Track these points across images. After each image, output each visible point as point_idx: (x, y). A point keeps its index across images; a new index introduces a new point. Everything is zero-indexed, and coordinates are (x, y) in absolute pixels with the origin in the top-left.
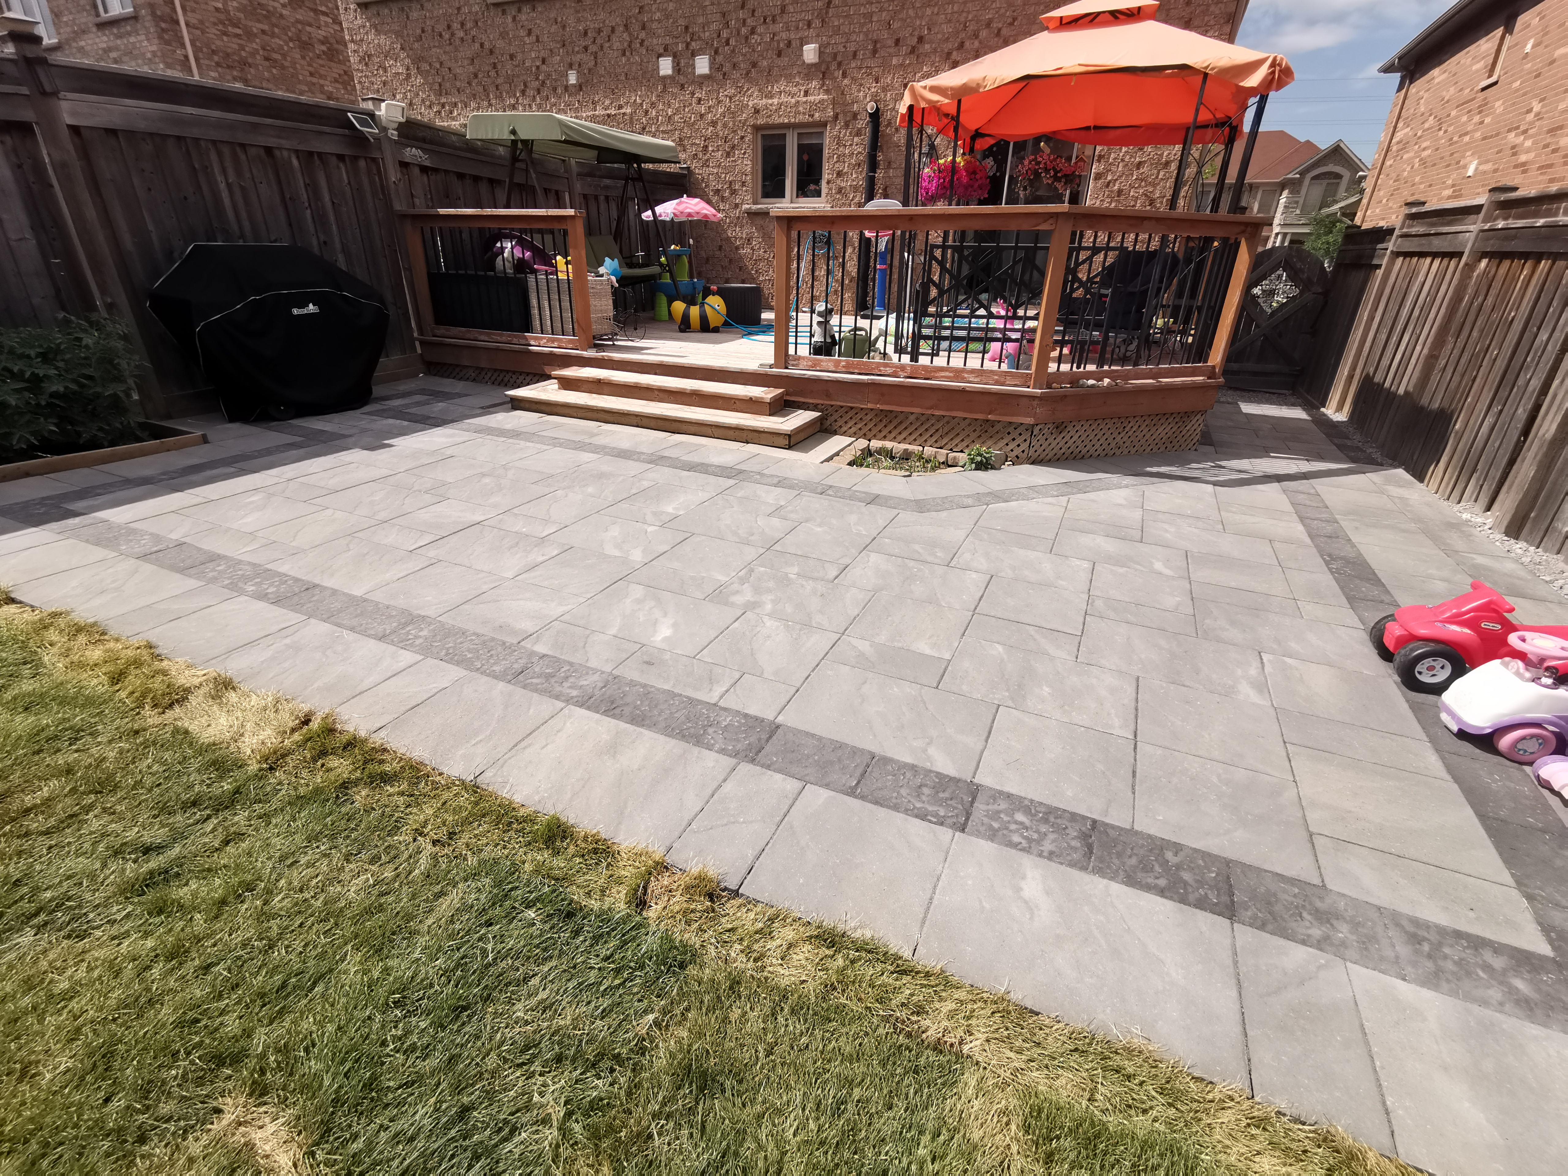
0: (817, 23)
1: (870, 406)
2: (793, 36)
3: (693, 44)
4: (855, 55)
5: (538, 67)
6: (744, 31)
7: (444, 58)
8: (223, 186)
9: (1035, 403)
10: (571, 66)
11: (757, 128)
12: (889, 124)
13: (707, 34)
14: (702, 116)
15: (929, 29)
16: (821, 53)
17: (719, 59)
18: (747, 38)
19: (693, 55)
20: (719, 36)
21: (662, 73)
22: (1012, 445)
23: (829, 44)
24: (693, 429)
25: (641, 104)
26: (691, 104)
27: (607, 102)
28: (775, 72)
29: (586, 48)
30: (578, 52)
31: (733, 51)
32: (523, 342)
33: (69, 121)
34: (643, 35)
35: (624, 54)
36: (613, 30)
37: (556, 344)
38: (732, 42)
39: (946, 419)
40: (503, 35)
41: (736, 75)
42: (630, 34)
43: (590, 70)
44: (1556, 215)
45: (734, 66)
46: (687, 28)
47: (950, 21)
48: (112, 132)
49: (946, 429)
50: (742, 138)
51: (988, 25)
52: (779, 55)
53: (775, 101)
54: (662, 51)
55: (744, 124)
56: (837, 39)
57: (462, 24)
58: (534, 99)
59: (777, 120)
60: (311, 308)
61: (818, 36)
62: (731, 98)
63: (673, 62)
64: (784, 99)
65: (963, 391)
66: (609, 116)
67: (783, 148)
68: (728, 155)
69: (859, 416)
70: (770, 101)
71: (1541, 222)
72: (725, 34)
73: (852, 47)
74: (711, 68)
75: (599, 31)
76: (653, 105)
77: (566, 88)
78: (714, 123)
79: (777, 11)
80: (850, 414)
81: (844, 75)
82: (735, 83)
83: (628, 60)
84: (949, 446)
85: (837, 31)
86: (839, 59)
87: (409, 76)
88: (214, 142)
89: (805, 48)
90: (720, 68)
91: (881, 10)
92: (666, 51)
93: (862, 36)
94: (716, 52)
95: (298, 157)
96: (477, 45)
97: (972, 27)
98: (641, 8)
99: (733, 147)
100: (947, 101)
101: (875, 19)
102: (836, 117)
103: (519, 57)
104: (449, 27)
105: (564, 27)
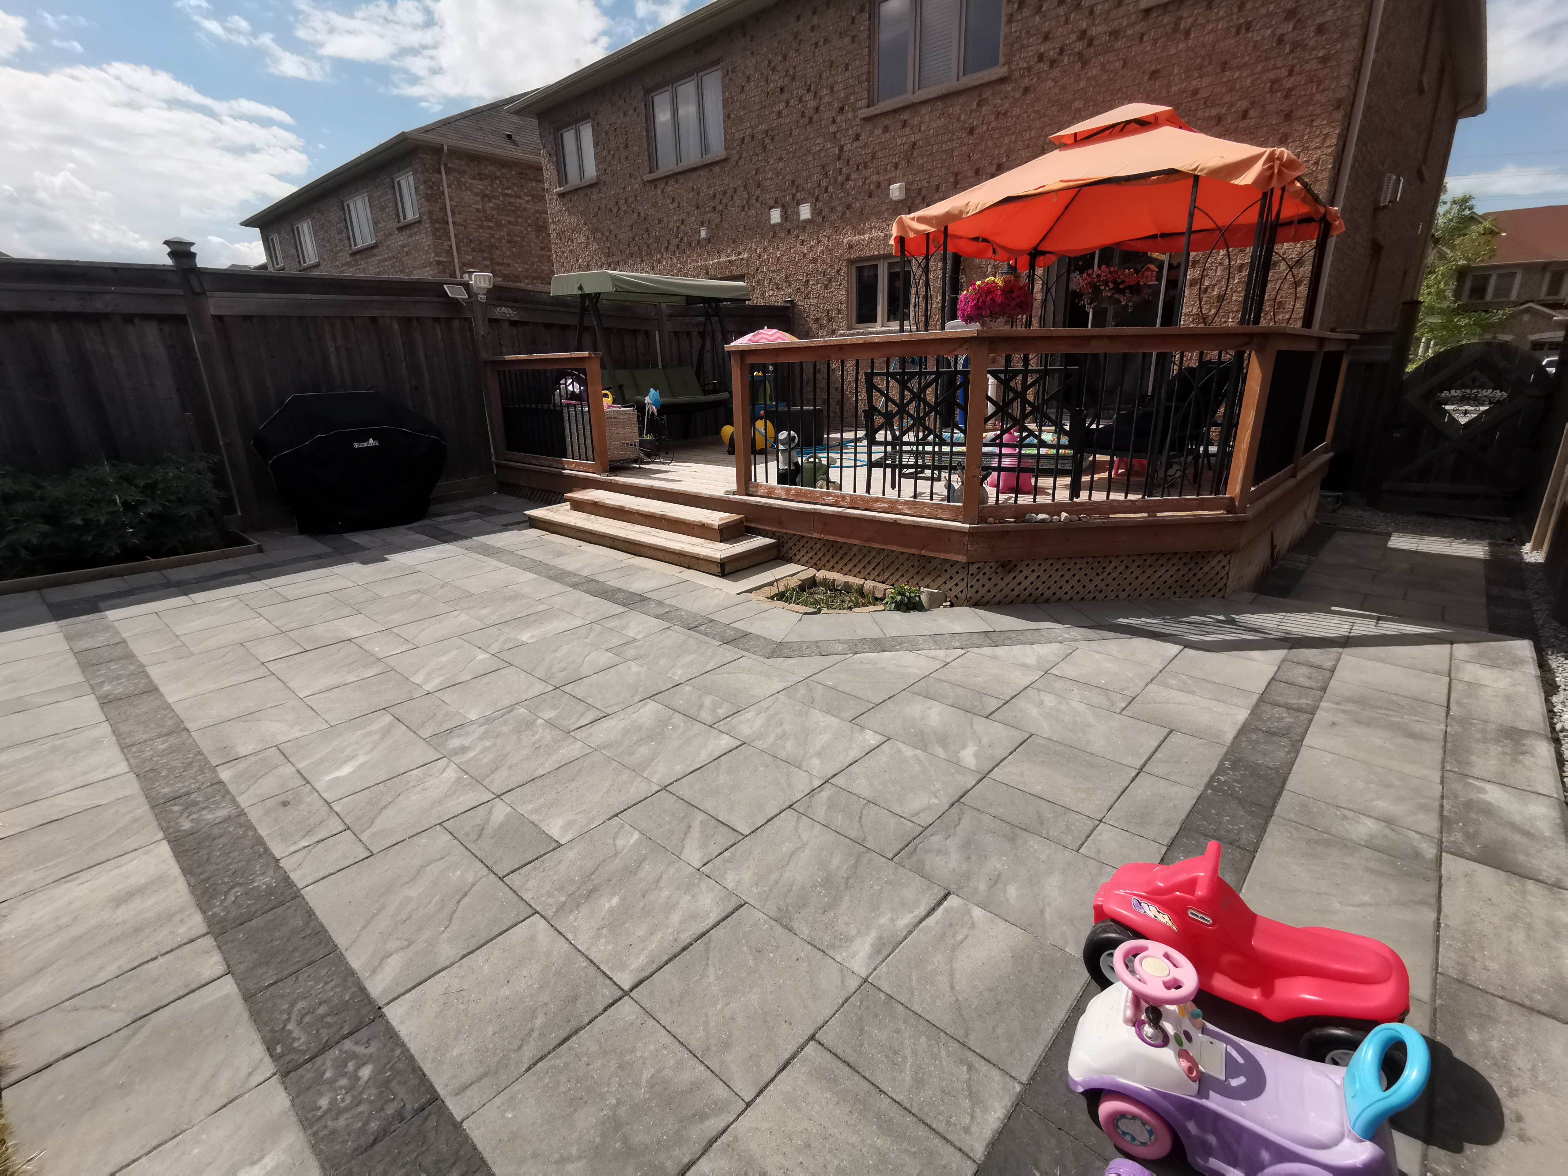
0: (903, 164)
1: (815, 535)
2: (882, 178)
3: (798, 194)
5: (678, 228)
6: (840, 178)
7: (612, 227)
8: (332, 350)
9: (966, 539)
10: (702, 224)
11: (851, 262)
13: (810, 185)
14: (804, 255)
15: (1007, 156)
16: (907, 190)
17: (819, 205)
18: (842, 184)
19: (798, 204)
20: (819, 185)
21: (772, 222)
22: (951, 584)
23: (914, 181)
25: (756, 250)
26: (795, 246)
27: (729, 251)
28: (867, 210)
29: (714, 208)
30: (708, 212)
31: (831, 197)
32: (560, 466)
33: (213, 312)
34: (758, 192)
35: (743, 210)
36: (735, 191)
37: (581, 468)
38: (831, 189)
39: (885, 553)
40: (654, 205)
41: (834, 217)
42: (748, 193)
43: (717, 225)
45: (832, 210)
46: (793, 182)
47: (1028, 146)
49: (886, 563)
50: (838, 271)
52: (870, 196)
53: (867, 236)
54: (773, 203)
55: (840, 259)
56: (922, 176)
57: (626, 200)
58: (674, 254)
59: (867, 253)
60: (371, 442)
61: (904, 175)
62: (829, 238)
63: (782, 212)
64: (875, 234)
65: (895, 523)
66: (730, 262)
67: (875, 277)
68: (826, 287)
69: (809, 545)
70: (862, 237)
72: (824, 184)
73: (935, 182)
74: (812, 214)
75: (725, 193)
76: (765, 249)
77: (699, 242)
78: (814, 261)
79: (869, 158)
80: (802, 542)
82: (832, 223)
83: (746, 214)
84: (890, 581)
85: (921, 168)
86: (923, 193)
87: (588, 243)
89: (891, 187)
90: (820, 213)
91: (961, 145)
92: (776, 203)
93: (944, 171)
94: (817, 199)
95: (399, 323)
96: (636, 215)
98: (757, 170)
99: (830, 280)
100: (933, 230)
101: (956, 153)
103: (665, 220)
104: (617, 203)
105: (698, 193)
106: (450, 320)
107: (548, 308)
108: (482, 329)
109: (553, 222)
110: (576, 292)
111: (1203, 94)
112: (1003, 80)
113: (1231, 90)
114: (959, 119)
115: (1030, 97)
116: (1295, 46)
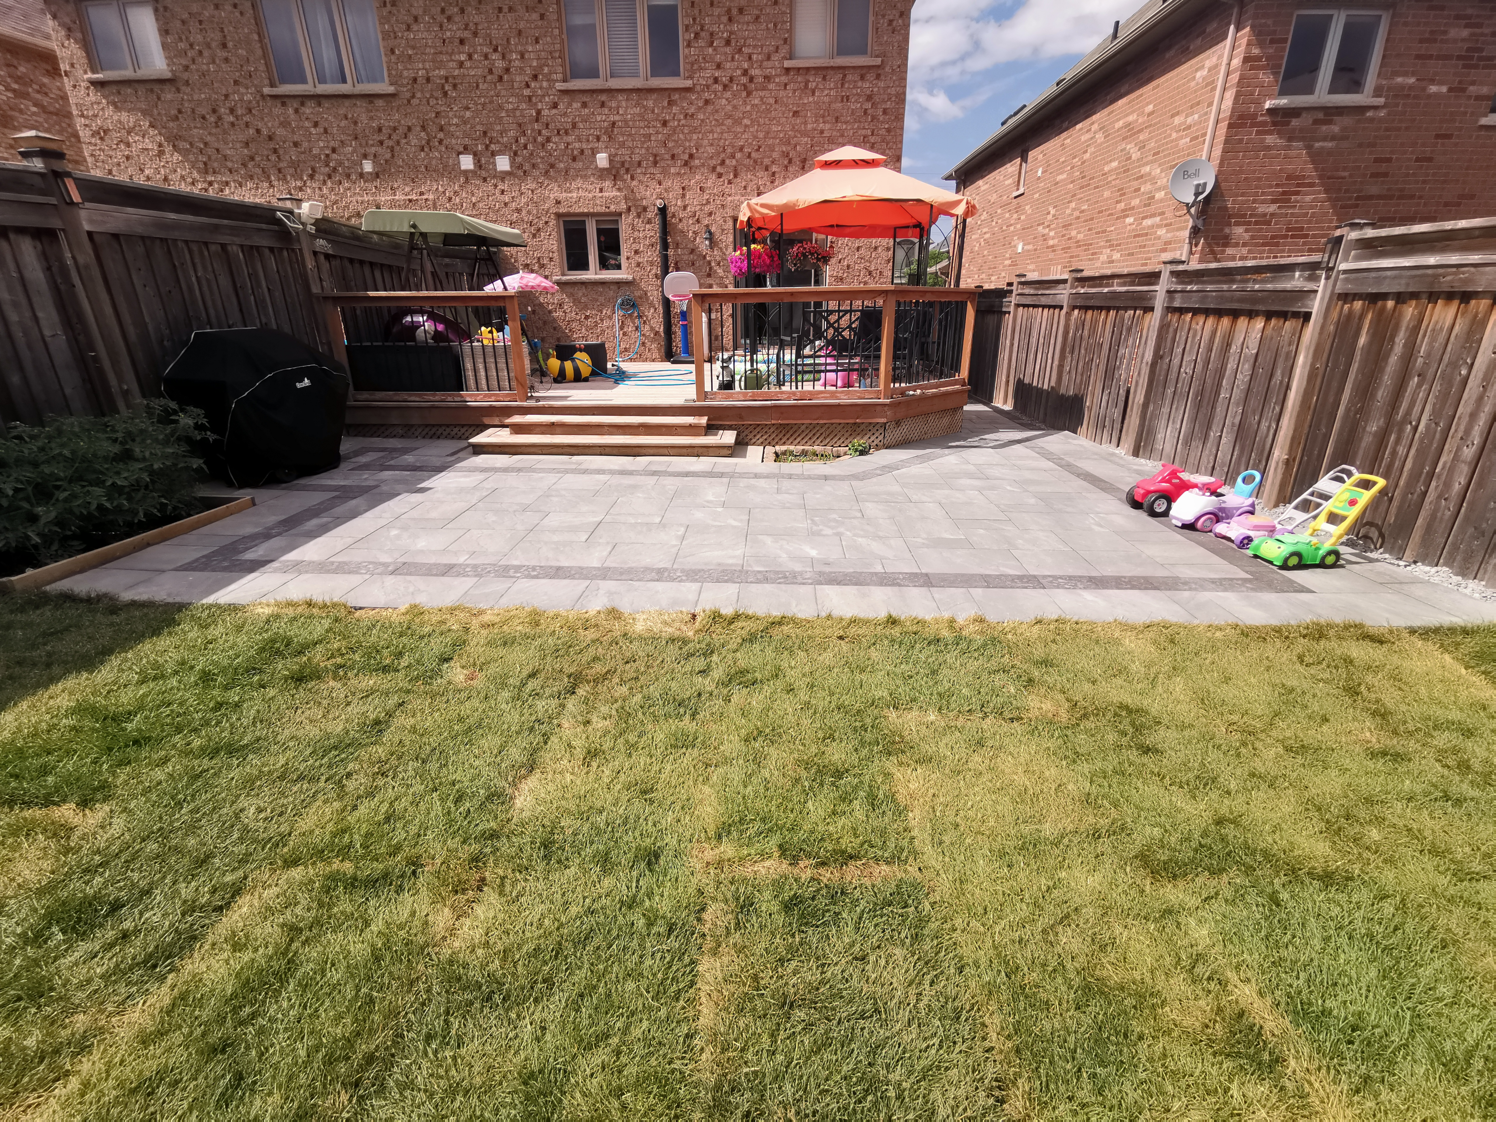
0: (605, 138)
1: (773, 422)
2: (584, 146)
3: (492, 146)
4: (639, 164)
5: (327, 156)
6: (540, 139)
7: (208, 138)
9: (886, 408)
10: (365, 156)
11: (558, 215)
12: (674, 216)
13: (505, 139)
14: (506, 204)
15: (697, 149)
16: (611, 161)
17: (519, 159)
18: (543, 145)
19: (493, 154)
20: (517, 141)
21: (463, 168)
22: (873, 438)
23: (617, 154)
24: (652, 451)
25: (444, 192)
26: (494, 194)
27: (407, 189)
28: (572, 172)
29: (381, 143)
30: (372, 145)
31: (532, 154)
32: (459, 399)
33: (87, 227)
34: (441, 135)
35: (422, 150)
36: (409, 129)
37: (493, 399)
38: (530, 147)
39: (827, 426)
40: (285, 124)
41: (536, 173)
42: (428, 134)
43: (386, 161)
44: (1112, 286)
45: (534, 166)
46: (485, 133)
47: (712, 145)
48: (116, 236)
49: (827, 433)
50: (546, 223)
51: (741, 149)
52: (574, 159)
53: (575, 195)
54: (462, 149)
55: (547, 212)
56: (622, 151)
57: (232, 111)
58: (325, 183)
59: (576, 209)
60: (306, 382)
61: (606, 147)
62: (532, 191)
63: (474, 159)
64: (581, 193)
65: (839, 405)
66: (410, 201)
67: (583, 232)
68: (534, 236)
70: (570, 195)
71: (1106, 290)
72: (522, 140)
73: (636, 158)
74: (511, 167)
75: (395, 129)
76: (456, 193)
77: (361, 175)
78: (518, 211)
79: (569, 126)
80: (758, 430)
81: (632, 178)
82: (535, 179)
83: (428, 155)
84: (832, 444)
85: (622, 145)
86: (627, 165)
88: (186, 242)
89: (598, 156)
90: (520, 167)
91: (657, 133)
92: (466, 150)
93: (644, 151)
94: (515, 154)
95: (243, 251)
96: (251, 131)
97: (729, 150)
98: (437, 113)
99: (539, 230)
100: (772, 213)
101: (653, 138)
102: (629, 209)
103: (305, 145)
104: (214, 111)
105: (356, 123)
106: (281, 249)
107: (346, 241)
108: (310, 264)
109: (82, 116)
110: (406, 228)
111: (826, 134)
112: (687, 90)
113: (842, 136)
114: (653, 112)
115: (710, 108)
116: (874, 118)
